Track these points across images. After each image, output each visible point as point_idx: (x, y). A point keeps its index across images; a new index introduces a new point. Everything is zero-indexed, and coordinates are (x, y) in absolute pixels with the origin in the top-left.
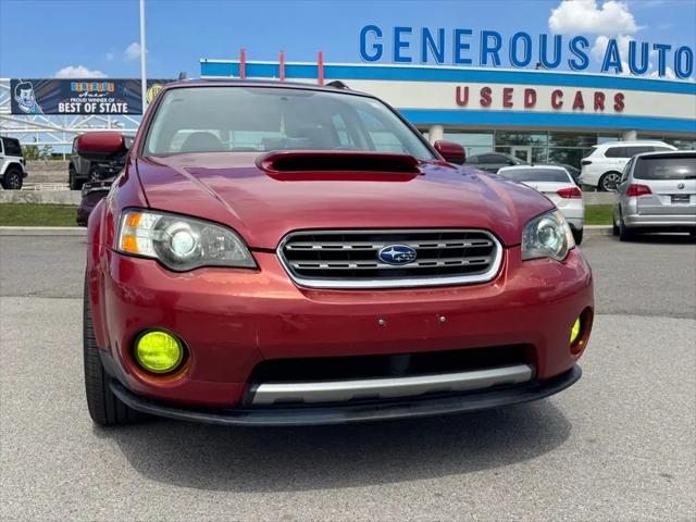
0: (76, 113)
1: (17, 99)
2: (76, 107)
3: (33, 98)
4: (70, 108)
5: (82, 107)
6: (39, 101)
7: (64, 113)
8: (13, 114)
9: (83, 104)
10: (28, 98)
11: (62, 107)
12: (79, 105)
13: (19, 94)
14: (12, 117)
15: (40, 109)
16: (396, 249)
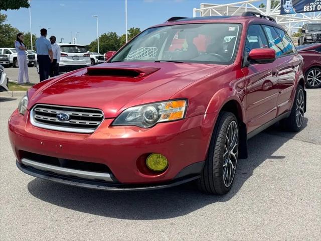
0: (312, 11)
1: (284, 6)
2: (313, 7)
3: (291, 5)
4: (310, 9)
5: (316, 7)
6: (294, 6)
7: (306, 12)
8: (281, 14)
9: (317, 5)
10: (289, 5)
11: (305, 8)
12: (314, 6)
13: (285, 3)
14: (281, 15)
15: (294, 10)
16: (62, 114)
